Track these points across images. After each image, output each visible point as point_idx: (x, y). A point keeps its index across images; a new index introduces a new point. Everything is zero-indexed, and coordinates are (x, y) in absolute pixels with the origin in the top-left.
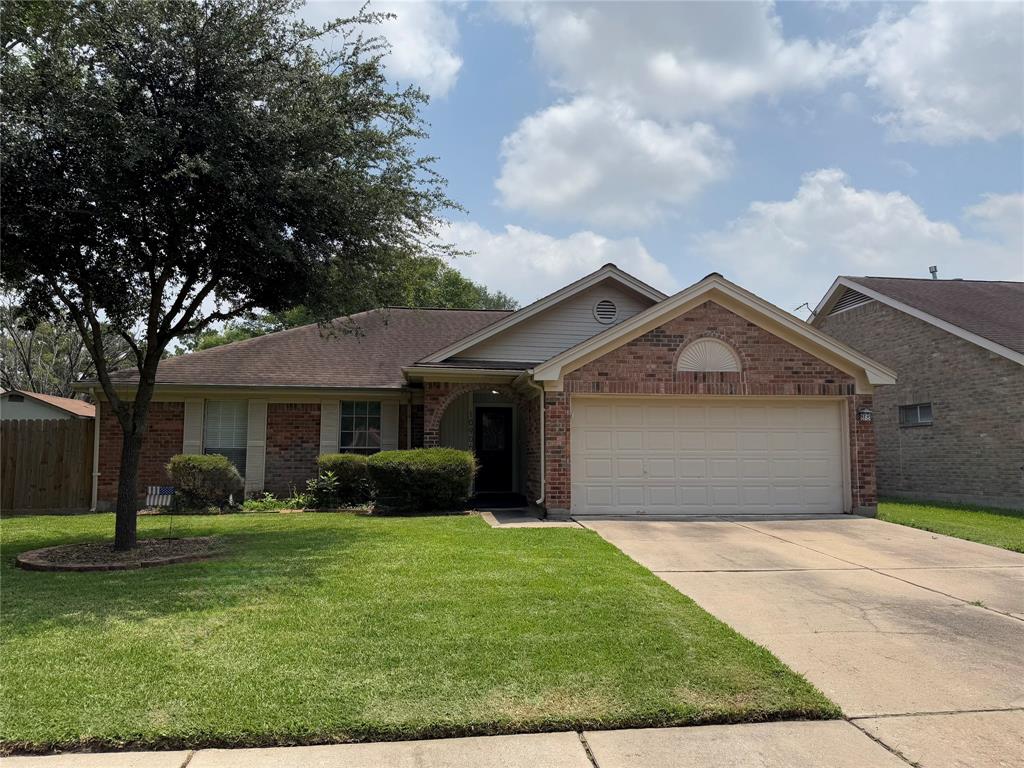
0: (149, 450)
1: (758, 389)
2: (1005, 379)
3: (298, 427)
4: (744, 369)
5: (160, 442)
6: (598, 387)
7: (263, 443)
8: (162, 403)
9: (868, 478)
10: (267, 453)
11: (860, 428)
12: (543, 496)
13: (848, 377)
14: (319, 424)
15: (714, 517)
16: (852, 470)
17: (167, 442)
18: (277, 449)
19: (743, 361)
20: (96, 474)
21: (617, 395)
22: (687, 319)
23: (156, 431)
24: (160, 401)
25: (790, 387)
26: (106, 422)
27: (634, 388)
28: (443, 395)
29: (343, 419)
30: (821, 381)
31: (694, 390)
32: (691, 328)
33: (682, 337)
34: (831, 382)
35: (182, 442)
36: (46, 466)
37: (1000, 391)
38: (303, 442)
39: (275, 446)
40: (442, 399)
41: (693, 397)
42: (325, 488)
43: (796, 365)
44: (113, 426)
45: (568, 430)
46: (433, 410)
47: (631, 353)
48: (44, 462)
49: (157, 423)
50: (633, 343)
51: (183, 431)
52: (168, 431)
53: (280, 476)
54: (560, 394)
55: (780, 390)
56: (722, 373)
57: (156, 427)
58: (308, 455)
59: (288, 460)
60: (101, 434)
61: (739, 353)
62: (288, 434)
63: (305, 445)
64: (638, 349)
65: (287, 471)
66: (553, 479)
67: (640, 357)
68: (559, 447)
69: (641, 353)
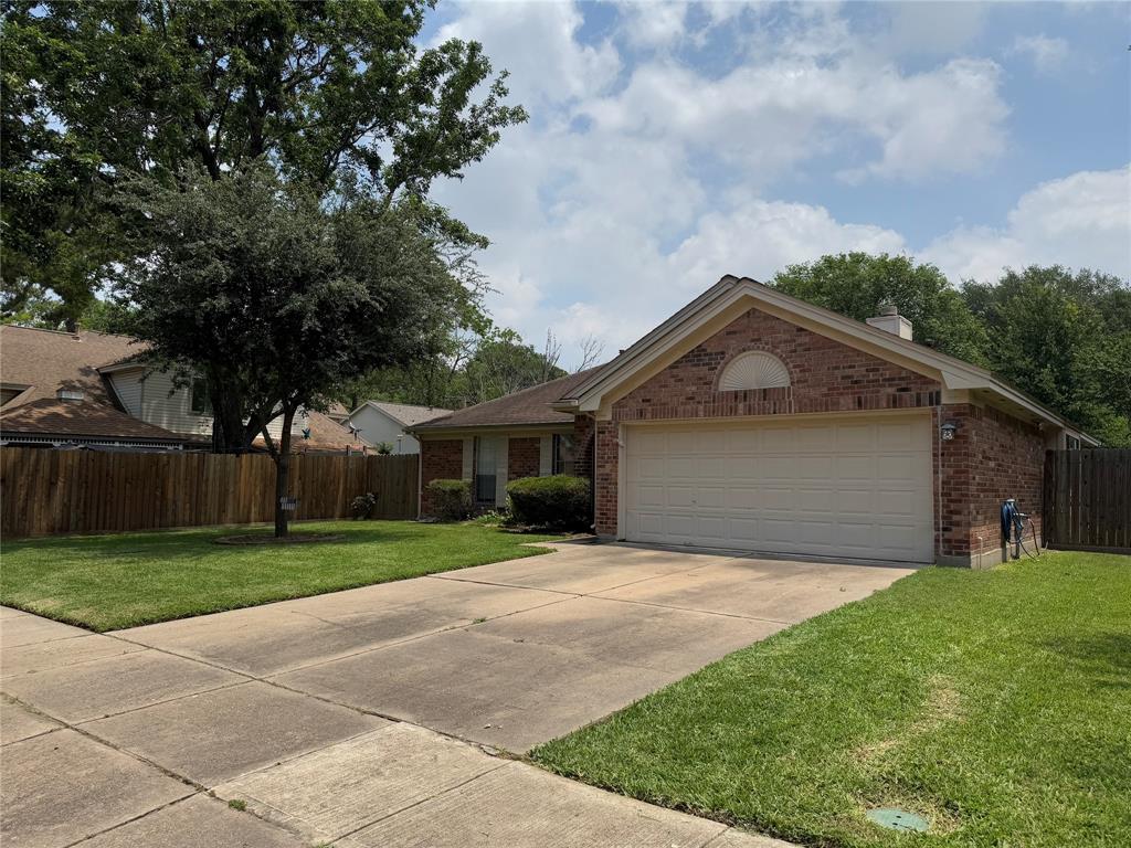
1: (807, 406)
3: (527, 457)
5: (451, 470)
6: (641, 414)
7: (505, 470)
9: (957, 517)
10: (509, 479)
11: (947, 450)
12: (595, 519)
13: (930, 382)
14: (540, 455)
16: (935, 506)
18: (515, 476)
19: (791, 373)
20: (420, 493)
21: (658, 421)
22: (728, 333)
23: (450, 461)
25: (847, 400)
26: (426, 455)
27: (675, 413)
30: (891, 390)
31: (733, 411)
32: (733, 342)
33: (723, 353)
34: (906, 390)
35: (462, 470)
38: (530, 470)
39: (513, 473)
41: (734, 419)
43: (858, 372)
44: (428, 458)
45: (616, 457)
47: (672, 376)
49: (450, 456)
50: (675, 365)
51: (462, 461)
52: (455, 462)
54: (609, 423)
56: (765, 390)
60: (422, 464)
61: (787, 365)
62: (522, 463)
66: (601, 505)
67: (681, 380)
68: (607, 475)
69: (681, 375)
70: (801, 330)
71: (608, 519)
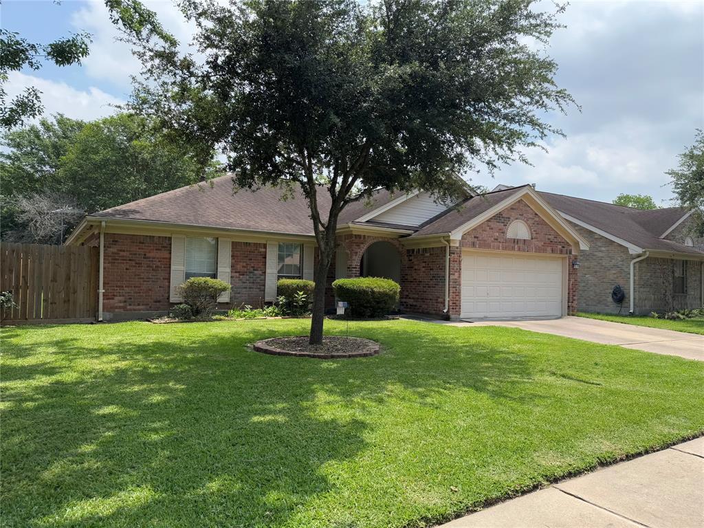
0: (143, 273)
1: (538, 250)
2: (603, 249)
3: (251, 259)
4: (532, 239)
5: (151, 267)
6: (473, 245)
7: (229, 270)
8: (154, 237)
9: (575, 298)
10: (231, 277)
11: (572, 271)
12: (447, 307)
13: (569, 245)
14: (265, 258)
15: (519, 319)
16: (568, 293)
17: (157, 267)
18: (237, 274)
19: (532, 234)
20: (102, 291)
21: (481, 250)
22: (512, 209)
23: (149, 258)
24: (151, 235)
25: (549, 249)
26: (109, 249)
27: (488, 246)
28: (363, 243)
29: (279, 254)
30: (560, 247)
31: (513, 249)
32: (513, 214)
33: (509, 218)
34: (563, 247)
35: (170, 267)
36: (56, 284)
37: (600, 254)
38: (254, 270)
39: (236, 272)
40: (362, 246)
41: (512, 252)
42: (297, 303)
43: (552, 237)
44: (113, 253)
45: (460, 269)
46: (357, 253)
47: (488, 226)
48: (54, 280)
49: (150, 252)
50: (488, 221)
51: (170, 258)
52: (158, 258)
53: (239, 293)
54: (457, 248)
55: (545, 251)
56: (524, 240)
57: (148, 255)
58: (258, 279)
59: (244, 283)
60: (104, 259)
61: (531, 229)
62: (245, 264)
63: (256, 272)
64: (492, 224)
65: (244, 290)
66: (453, 298)
67: (492, 229)
68: (456, 279)
69: (492, 226)
70: (536, 214)
71: (457, 306)
